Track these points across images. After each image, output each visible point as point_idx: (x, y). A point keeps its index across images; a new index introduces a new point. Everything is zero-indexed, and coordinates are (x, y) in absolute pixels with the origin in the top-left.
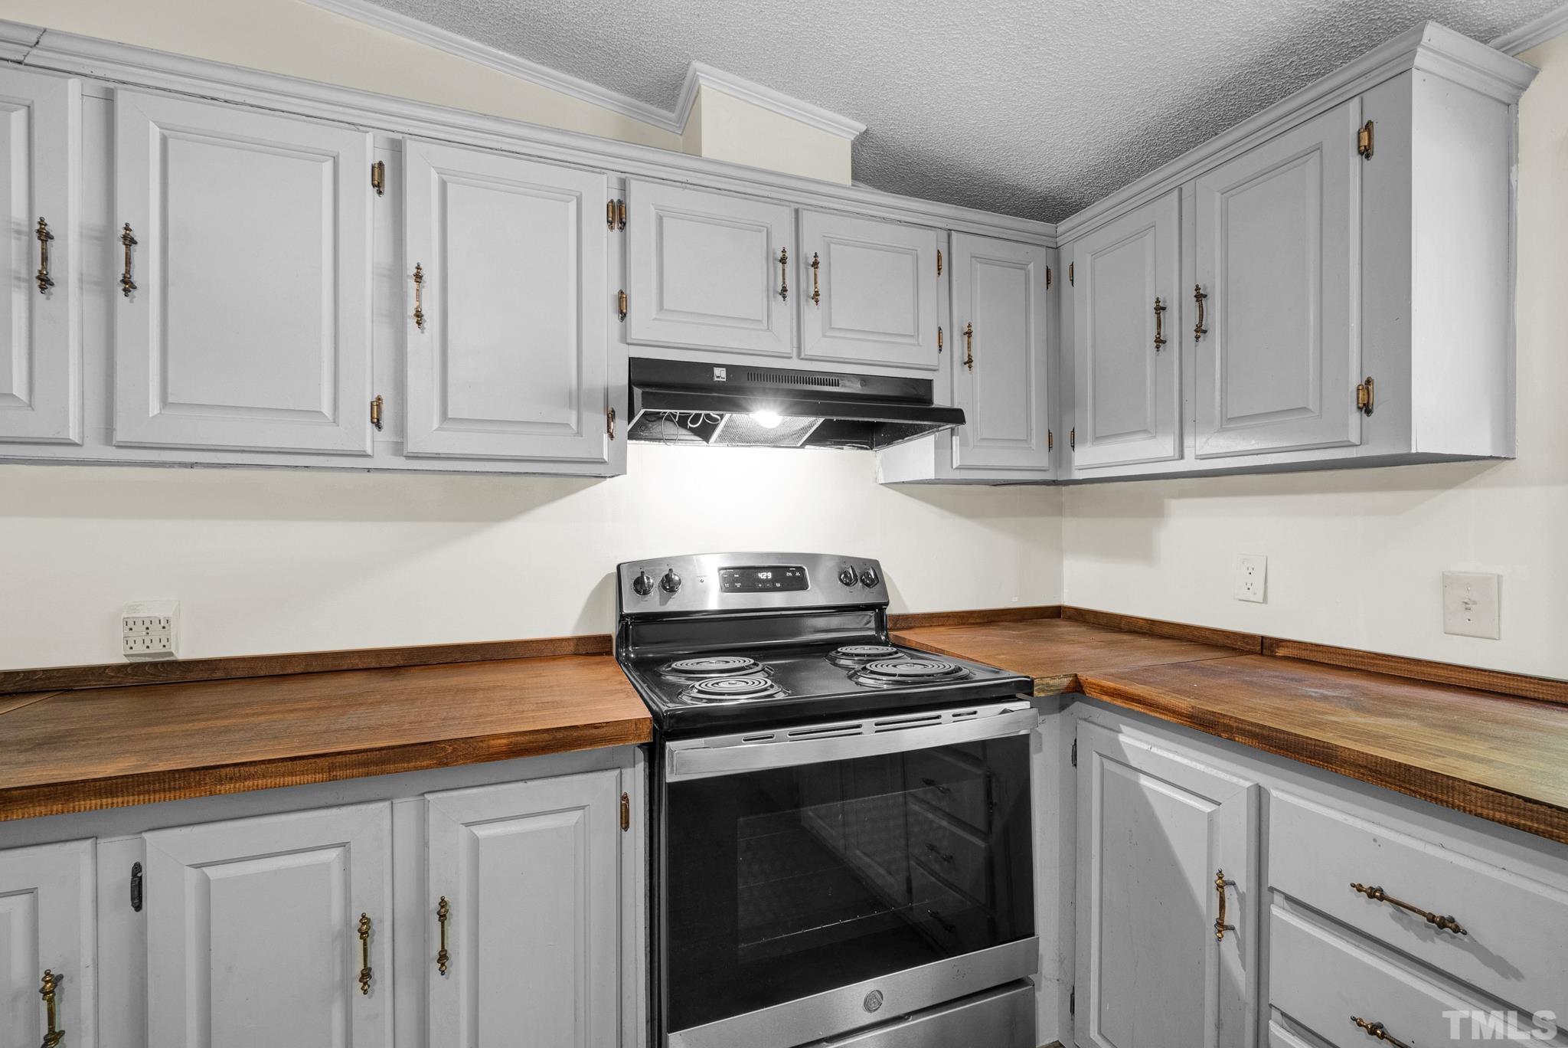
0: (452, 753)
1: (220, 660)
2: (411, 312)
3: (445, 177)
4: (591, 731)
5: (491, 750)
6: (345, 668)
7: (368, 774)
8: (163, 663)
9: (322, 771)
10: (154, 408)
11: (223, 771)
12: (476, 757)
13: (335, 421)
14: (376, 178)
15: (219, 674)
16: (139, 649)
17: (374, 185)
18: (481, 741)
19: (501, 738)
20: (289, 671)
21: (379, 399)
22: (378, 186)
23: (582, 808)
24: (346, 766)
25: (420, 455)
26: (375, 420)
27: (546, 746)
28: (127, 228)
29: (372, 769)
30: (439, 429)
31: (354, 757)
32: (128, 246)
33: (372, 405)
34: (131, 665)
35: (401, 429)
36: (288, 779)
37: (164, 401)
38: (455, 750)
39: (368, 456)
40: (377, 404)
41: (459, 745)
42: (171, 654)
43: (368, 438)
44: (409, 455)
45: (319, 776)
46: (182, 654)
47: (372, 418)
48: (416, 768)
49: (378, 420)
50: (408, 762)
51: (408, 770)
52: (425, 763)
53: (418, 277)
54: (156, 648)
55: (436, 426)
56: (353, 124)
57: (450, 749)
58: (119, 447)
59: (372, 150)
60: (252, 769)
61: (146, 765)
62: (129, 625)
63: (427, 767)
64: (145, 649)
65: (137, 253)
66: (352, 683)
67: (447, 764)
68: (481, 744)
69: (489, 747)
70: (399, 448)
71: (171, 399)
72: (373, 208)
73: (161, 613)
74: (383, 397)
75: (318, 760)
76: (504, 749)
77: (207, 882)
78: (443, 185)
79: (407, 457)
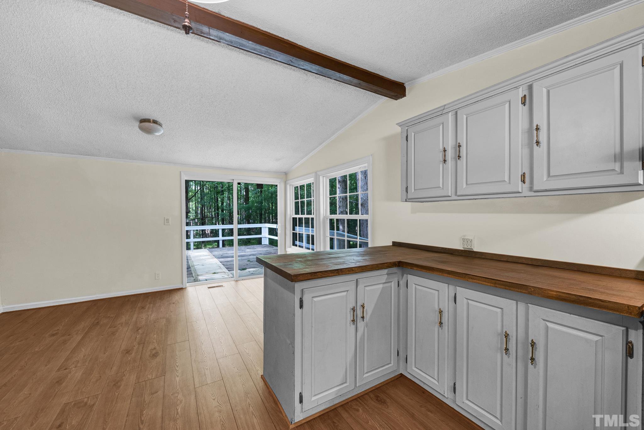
0: (533, 291)
1: (484, 253)
2: (535, 141)
3: (548, 89)
4: (599, 302)
5: (549, 295)
6: (520, 262)
7: (506, 289)
8: (471, 251)
9: (493, 284)
10: (465, 186)
11: (470, 276)
12: (543, 295)
13: (510, 183)
14: (523, 101)
15: (483, 257)
16: (466, 247)
17: (522, 104)
18: (545, 290)
19: (553, 292)
20: (502, 260)
21: (524, 173)
22: (524, 103)
23: (602, 336)
24: (499, 284)
25: (538, 191)
26: (522, 181)
27: (574, 301)
28: (459, 144)
29: (507, 287)
30: (547, 180)
31: (502, 282)
32: (459, 148)
33: (521, 176)
34: (464, 250)
35: (532, 182)
36: (484, 283)
37: (467, 184)
38: (534, 290)
39: (520, 193)
40: (523, 175)
41: (536, 289)
42: (472, 249)
43: (520, 186)
44: (534, 191)
45: (492, 285)
46: (475, 250)
47: (521, 180)
48: (521, 292)
49: (523, 180)
50: (518, 289)
51: (518, 291)
52: (524, 291)
53: (537, 129)
54: (469, 247)
55: (545, 179)
56: (516, 87)
57: (533, 290)
58: (458, 196)
59: (521, 92)
60: (476, 277)
61: (456, 270)
62: (464, 240)
63: (524, 293)
64: (467, 247)
65: (461, 148)
66: (519, 267)
67: (531, 294)
68: (545, 291)
69: (548, 293)
70: (531, 189)
71: (468, 183)
72: (521, 111)
73: (470, 238)
74: (526, 173)
75: (492, 280)
76: (554, 296)
77: (468, 304)
78: (548, 92)
79: (535, 192)
